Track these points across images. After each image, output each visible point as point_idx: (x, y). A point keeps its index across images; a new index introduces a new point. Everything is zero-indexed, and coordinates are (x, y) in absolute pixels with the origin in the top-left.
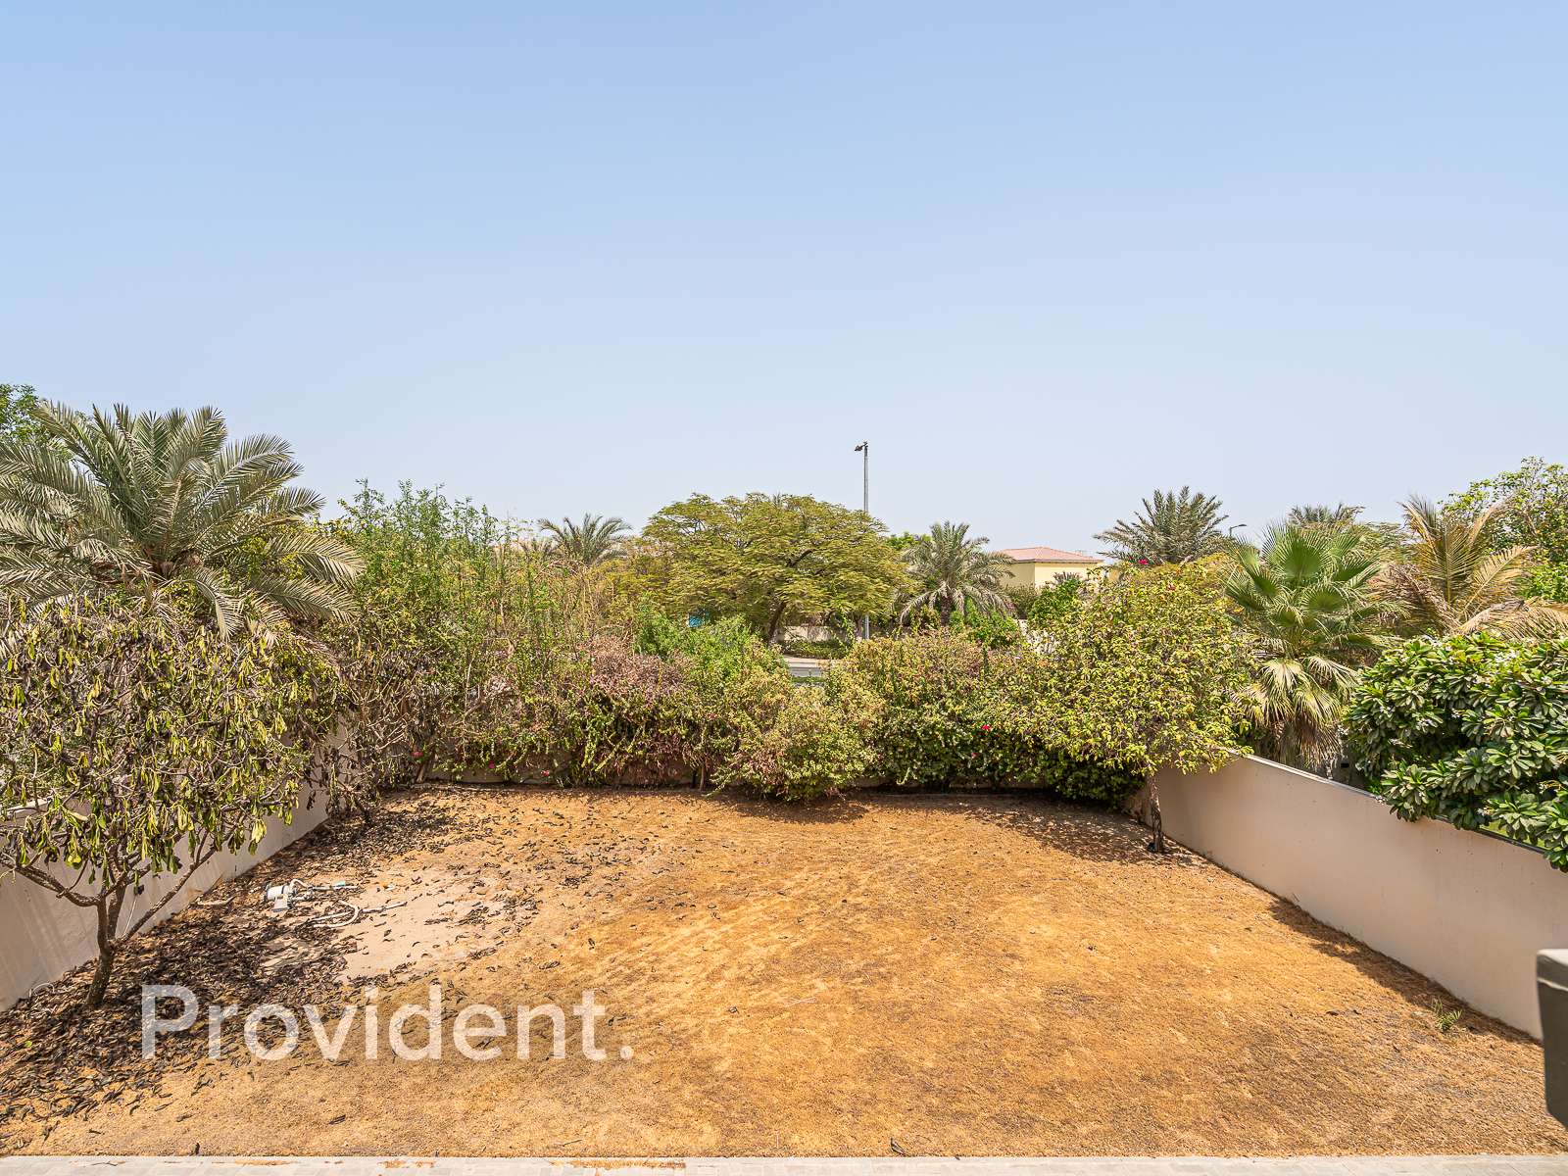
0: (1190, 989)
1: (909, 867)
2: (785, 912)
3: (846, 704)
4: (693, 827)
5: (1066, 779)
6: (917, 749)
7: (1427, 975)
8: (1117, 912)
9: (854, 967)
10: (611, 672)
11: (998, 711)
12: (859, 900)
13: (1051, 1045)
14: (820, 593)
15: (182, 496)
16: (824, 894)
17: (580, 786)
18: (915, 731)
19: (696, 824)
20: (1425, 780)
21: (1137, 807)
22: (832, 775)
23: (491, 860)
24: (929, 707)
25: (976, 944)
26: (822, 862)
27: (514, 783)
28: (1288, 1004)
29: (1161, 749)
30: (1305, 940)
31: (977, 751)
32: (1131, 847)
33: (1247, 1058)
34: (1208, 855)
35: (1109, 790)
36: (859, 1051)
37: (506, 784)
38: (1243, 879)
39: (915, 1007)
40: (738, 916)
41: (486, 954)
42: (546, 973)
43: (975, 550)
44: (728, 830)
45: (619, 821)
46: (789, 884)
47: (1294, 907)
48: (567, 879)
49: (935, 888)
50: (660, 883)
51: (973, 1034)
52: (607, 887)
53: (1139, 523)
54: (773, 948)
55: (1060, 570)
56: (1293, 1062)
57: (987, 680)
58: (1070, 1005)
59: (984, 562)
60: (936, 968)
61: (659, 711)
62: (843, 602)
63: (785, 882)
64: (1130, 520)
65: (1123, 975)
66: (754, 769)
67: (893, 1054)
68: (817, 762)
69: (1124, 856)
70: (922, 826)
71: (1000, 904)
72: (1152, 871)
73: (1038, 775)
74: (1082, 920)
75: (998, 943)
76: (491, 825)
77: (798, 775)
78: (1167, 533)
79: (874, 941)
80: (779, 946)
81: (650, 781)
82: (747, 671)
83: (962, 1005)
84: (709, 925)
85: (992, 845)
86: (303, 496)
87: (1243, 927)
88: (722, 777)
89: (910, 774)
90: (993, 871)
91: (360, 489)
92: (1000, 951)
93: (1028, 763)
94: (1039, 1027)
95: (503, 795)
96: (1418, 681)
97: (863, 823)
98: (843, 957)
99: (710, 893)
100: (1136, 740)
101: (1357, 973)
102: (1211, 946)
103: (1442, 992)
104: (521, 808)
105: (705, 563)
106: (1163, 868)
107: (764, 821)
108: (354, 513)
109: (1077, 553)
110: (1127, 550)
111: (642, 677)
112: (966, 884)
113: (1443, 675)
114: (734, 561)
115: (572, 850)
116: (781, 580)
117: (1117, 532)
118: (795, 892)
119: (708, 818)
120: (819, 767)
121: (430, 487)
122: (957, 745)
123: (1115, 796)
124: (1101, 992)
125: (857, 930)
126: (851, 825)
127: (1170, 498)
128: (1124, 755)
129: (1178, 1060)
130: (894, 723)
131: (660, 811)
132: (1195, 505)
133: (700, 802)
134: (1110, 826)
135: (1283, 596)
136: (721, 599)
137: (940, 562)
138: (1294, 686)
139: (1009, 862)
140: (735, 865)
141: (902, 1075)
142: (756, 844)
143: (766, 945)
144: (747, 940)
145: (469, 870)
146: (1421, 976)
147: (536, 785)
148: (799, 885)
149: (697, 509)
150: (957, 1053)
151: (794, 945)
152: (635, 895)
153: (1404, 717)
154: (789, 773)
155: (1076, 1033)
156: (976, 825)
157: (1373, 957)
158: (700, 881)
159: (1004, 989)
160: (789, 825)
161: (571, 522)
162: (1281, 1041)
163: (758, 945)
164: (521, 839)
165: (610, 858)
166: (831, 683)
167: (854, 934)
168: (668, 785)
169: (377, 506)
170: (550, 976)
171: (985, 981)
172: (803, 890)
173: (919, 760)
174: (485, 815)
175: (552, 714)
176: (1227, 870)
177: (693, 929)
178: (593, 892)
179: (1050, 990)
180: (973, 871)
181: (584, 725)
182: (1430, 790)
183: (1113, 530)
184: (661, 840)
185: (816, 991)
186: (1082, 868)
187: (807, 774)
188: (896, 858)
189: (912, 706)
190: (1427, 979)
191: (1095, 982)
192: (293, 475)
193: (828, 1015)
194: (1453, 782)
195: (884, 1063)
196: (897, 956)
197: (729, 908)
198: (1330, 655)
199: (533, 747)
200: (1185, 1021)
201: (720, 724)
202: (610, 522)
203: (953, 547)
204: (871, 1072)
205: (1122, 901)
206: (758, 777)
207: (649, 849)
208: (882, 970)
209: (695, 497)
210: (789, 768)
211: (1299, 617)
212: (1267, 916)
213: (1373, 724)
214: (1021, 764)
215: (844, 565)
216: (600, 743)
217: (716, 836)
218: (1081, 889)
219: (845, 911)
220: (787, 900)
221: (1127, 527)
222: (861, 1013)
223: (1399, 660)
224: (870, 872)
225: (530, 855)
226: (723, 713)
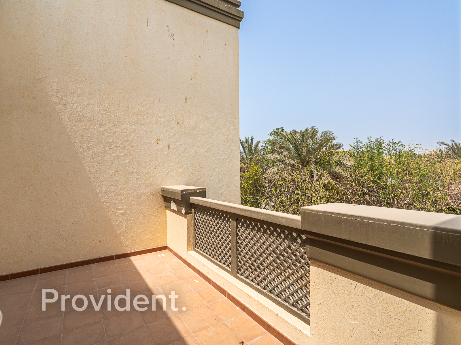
15: (307, 148)
86: (337, 144)
91: (355, 141)
108: (354, 147)
121: (379, 138)
169: (361, 145)
192: (335, 139)
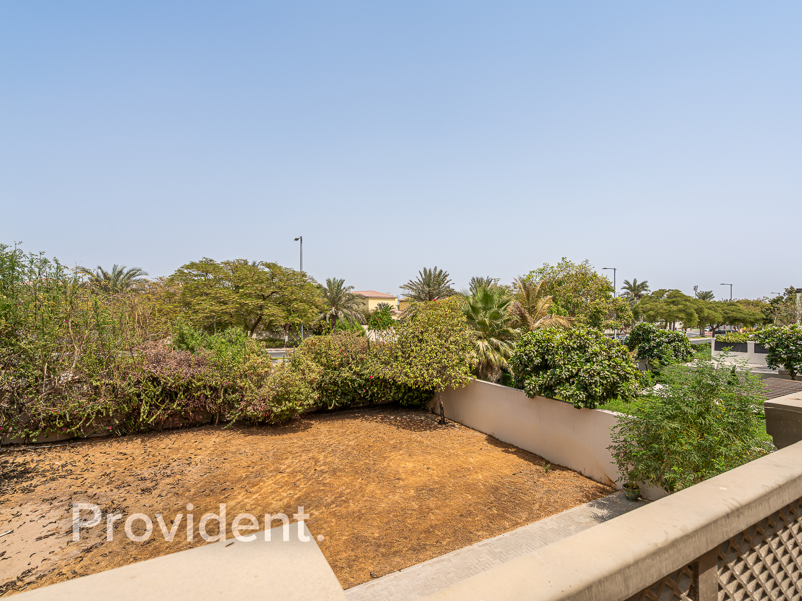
0: (468, 477)
1: (342, 448)
2: (286, 481)
3: (303, 371)
4: (218, 446)
5: (404, 397)
6: (337, 390)
7: (537, 454)
8: (434, 452)
9: (329, 500)
10: (158, 362)
11: (376, 369)
12: (322, 468)
13: (423, 513)
14: (283, 314)
16: (303, 468)
17: (132, 433)
18: (338, 381)
19: (219, 444)
20: (538, 382)
21: (432, 406)
22: (297, 408)
23: (79, 489)
24: (343, 369)
25: (382, 477)
26: (297, 453)
27: (80, 438)
28: (500, 474)
29: (446, 380)
30: (500, 449)
31: (365, 389)
32: (432, 424)
33: (493, 499)
34: (461, 422)
35: (421, 400)
36: (343, 538)
37: (72, 440)
38: (475, 430)
39: (363, 512)
40: (261, 488)
41: (96, 547)
42: (146, 547)
43: (347, 292)
44: (240, 445)
45: (167, 451)
46: (283, 467)
47: (494, 438)
48: (143, 490)
49: (356, 456)
50: (207, 480)
51: (392, 516)
52: (172, 490)
53: (418, 282)
54: (285, 501)
55: (380, 302)
56: (506, 495)
57: (369, 354)
58: (427, 494)
59: (352, 298)
60: (368, 492)
61: (192, 383)
62: (296, 318)
63: (280, 466)
64: (415, 280)
65: (443, 477)
66: (254, 410)
67: (359, 535)
68: (289, 402)
69: (431, 428)
70: (342, 427)
71: (387, 457)
72: (442, 432)
73: (392, 397)
74: (421, 458)
75: (391, 475)
76: (69, 467)
77: (279, 410)
78: (429, 286)
79: (336, 486)
80: (288, 499)
81: (183, 424)
82: (247, 356)
83: (383, 506)
84: (245, 497)
85: (376, 431)
87: (479, 449)
88: (233, 416)
89: (334, 403)
90: (380, 443)
92: (392, 478)
93: (387, 392)
94: (417, 506)
95: (72, 447)
96: (534, 346)
97: (313, 430)
98: (322, 496)
99: (240, 480)
100: (437, 377)
101: (518, 458)
102: (470, 459)
103: (542, 459)
104: (91, 454)
105: (215, 298)
106: (446, 430)
107: (258, 437)
109: (387, 294)
110: (413, 293)
111: (179, 364)
112: (370, 451)
113: (541, 343)
114: (233, 297)
115: (139, 472)
116: (261, 308)
117: (409, 285)
118: (288, 470)
119: (225, 440)
120: (291, 404)
122: (357, 386)
123: (423, 403)
124: (437, 486)
125: (326, 482)
126: (306, 432)
127: (430, 271)
128: (432, 384)
129: (470, 505)
130: (327, 379)
131: (193, 441)
132: (440, 274)
133: (217, 432)
134: (422, 416)
135: (482, 314)
136: (226, 318)
137: (331, 298)
138: (486, 350)
139: (386, 438)
140: (250, 463)
141: (366, 543)
142: (258, 449)
143: (281, 500)
144: (269, 500)
145: (61, 499)
146: (535, 455)
147: (98, 437)
148: (289, 466)
149: (207, 266)
150: (387, 527)
151: (296, 497)
152: (193, 490)
153: (531, 360)
154: (274, 409)
155: (432, 505)
156: (366, 424)
157: (521, 451)
158: (232, 475)
159: (398, 494)
160: (274, 437)
161: (103, 268)
162: (501, 489)
163: (277, 501)
164: (98, 472)
165: (169, 472)
166: (295, 361)
167: (324, 485)
168: (196, 425)
170: (150, 549)
171: (389, 493)
172: (292, 469)
173: (339, 395)
174: (63, 462)
175: (113, 391)
176: (468, 427)
177: (236, 501)
178: (164, 494)
179: (417, 490)
180: (371, 444)
181: (139, 395)
182: (539, 386)
183: (407, 284)
184: (199, 457)
185: (314, 516)
186: (415, 435)
187: (283, 408)
188: (334, 445)
189: (335, 369)
190: (538, 456)
191: (433, 482)
193: (324, 526)
194: (546, 382)
195: (357, 540)
196: (349, 490)
197: (254, 486)
198: (497, 337)
199: (99, 412)
200: (469, 489)
201: (232, 387)
202: (132, 270)
203: (337, 290)
204: (352, 546)
205: (435, 447)
206: (256, 413)
207: (193, 463)
208: (343, 498)
209: (204, 260)
210: (274, 406)
211: (487, 322)
212: (485, 443)
213: (521, 363)
214: (384, 393)
215: (295, 300)
216: (151, 405)
217: (233, 449)
218: (418, 445)
219: (316, 475)
220: (285, 475)
221: (413, 283)
222: (339, 521)
223: (528, 338)
224: (323, 454)
225: (108, 481)
226: (233, 381)
